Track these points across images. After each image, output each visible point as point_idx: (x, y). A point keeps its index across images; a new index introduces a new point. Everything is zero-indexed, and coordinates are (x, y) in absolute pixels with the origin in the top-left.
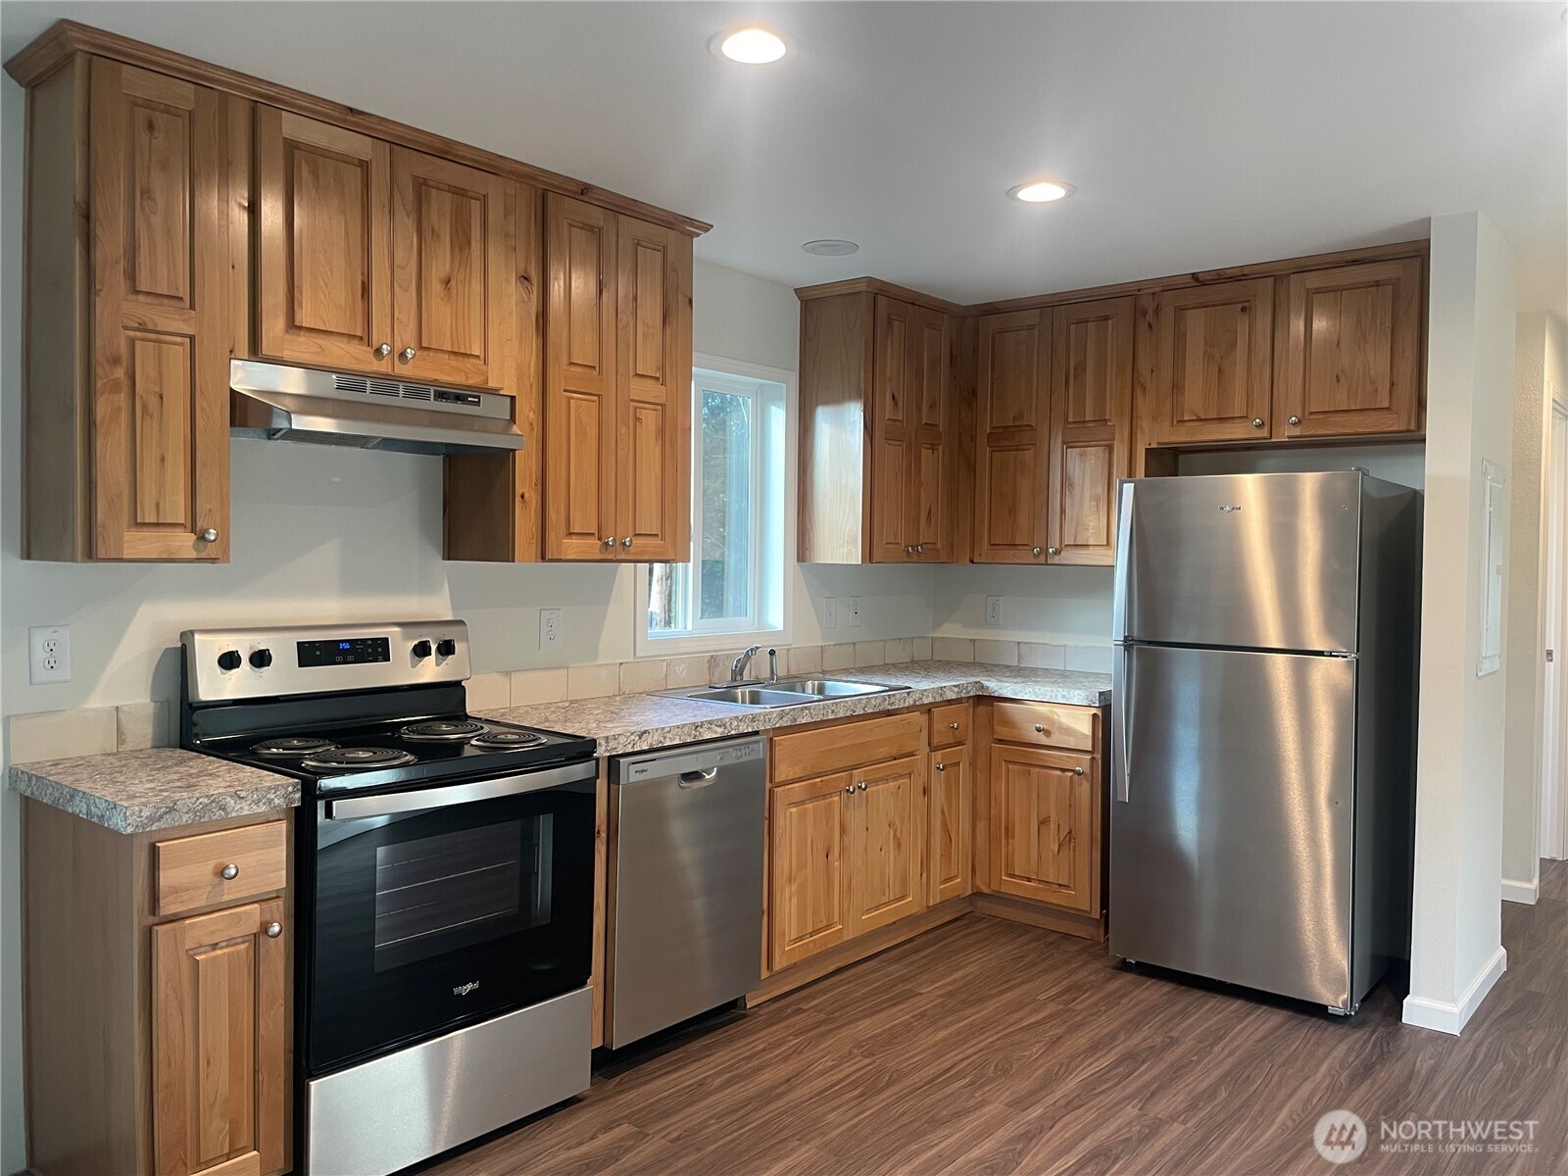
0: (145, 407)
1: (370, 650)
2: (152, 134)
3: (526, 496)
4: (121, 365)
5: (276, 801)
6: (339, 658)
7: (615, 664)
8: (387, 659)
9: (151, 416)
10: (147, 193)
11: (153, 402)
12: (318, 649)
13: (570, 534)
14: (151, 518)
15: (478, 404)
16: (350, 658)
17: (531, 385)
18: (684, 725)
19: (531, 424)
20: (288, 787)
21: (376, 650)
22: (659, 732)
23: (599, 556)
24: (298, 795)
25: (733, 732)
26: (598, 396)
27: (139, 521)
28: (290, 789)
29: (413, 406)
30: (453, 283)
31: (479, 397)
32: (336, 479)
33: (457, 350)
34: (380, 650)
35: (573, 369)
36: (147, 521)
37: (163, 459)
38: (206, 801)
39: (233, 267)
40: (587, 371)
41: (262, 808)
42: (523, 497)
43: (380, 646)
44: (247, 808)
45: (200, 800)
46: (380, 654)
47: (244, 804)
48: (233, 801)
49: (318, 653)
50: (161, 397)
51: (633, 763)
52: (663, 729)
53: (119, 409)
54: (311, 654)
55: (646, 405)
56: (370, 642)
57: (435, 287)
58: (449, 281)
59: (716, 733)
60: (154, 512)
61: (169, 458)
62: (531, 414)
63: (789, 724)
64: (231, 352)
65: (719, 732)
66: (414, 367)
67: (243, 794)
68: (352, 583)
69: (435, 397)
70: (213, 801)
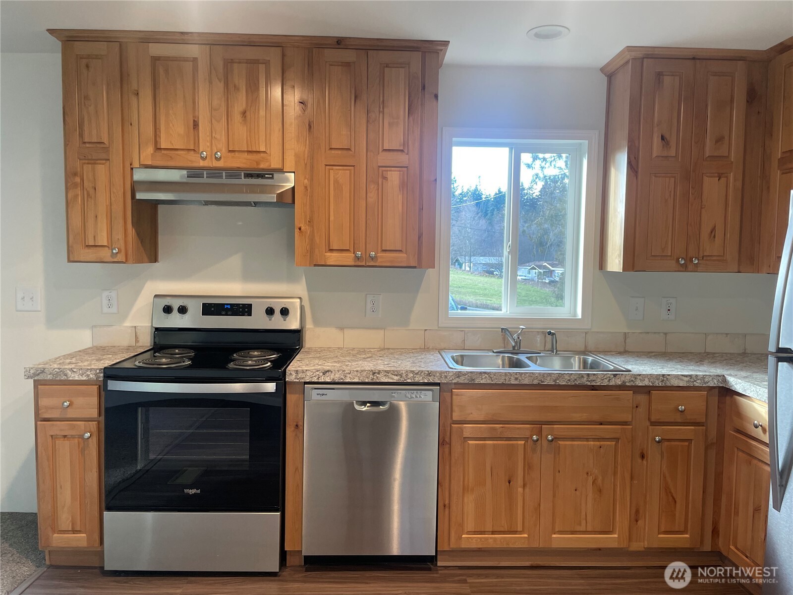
0: (88, 195)
1: (241, 310)
2: (88, 70)
3: (303, 228)
4: (78, 176)
5: (91, 376)
6: (223, 313)
7: (422, 330)
8: (250, 314)
9: (91, 198)
10: (87, 98)
11: (92, 191)
12: (213, 307)
13: (331, 250)
14: (91, 243)
15: (272, 178)
16: (230, 313)
17: (306, 164)
18: (362, 371)
19: (306, 187)
20: (97, 370)
21: (244, 310)
22: (341, 372)
23: (353, 263)
24: (102, 375)
25: (409, 381)
26: (354, 166)
27: (87, 244)
28: (98, 371)
29: (233, 183)
30: (248, 114)
31: (272, 174)
32: (240, 223)
33: (250, 150)
34: (246, 310)
35: (333, 152)
36: (90, 244)
37: (96, 217)
38: (58, 370)
39: (131, 124)
40: (345, 152)
41: (84, 378)
42: (300, 229)
43: (247, 308)
44: (77, 376)
45: (56, 370)
46: (246, 312)
47: (76, 375)
48: (70, 373)
49: (213, 309)
50: (95, 189)
51: (315, 389)
52: (344, 371)
53: (77, 195)
54: (209, 309)
55: (392, 169)
56: (241, 306)
57: (237, 117)
58: (245, 112)
59: (393, 379)
60: (93, 240)
61: (99, 217)
62: (306, 181)
63: (466, 381)
64: (131, 165)
65: (396, 379)
66: (224, 162)
67: (75, 370)
68: (248, 276)
69: (244, 176)
70: (61, 371)
